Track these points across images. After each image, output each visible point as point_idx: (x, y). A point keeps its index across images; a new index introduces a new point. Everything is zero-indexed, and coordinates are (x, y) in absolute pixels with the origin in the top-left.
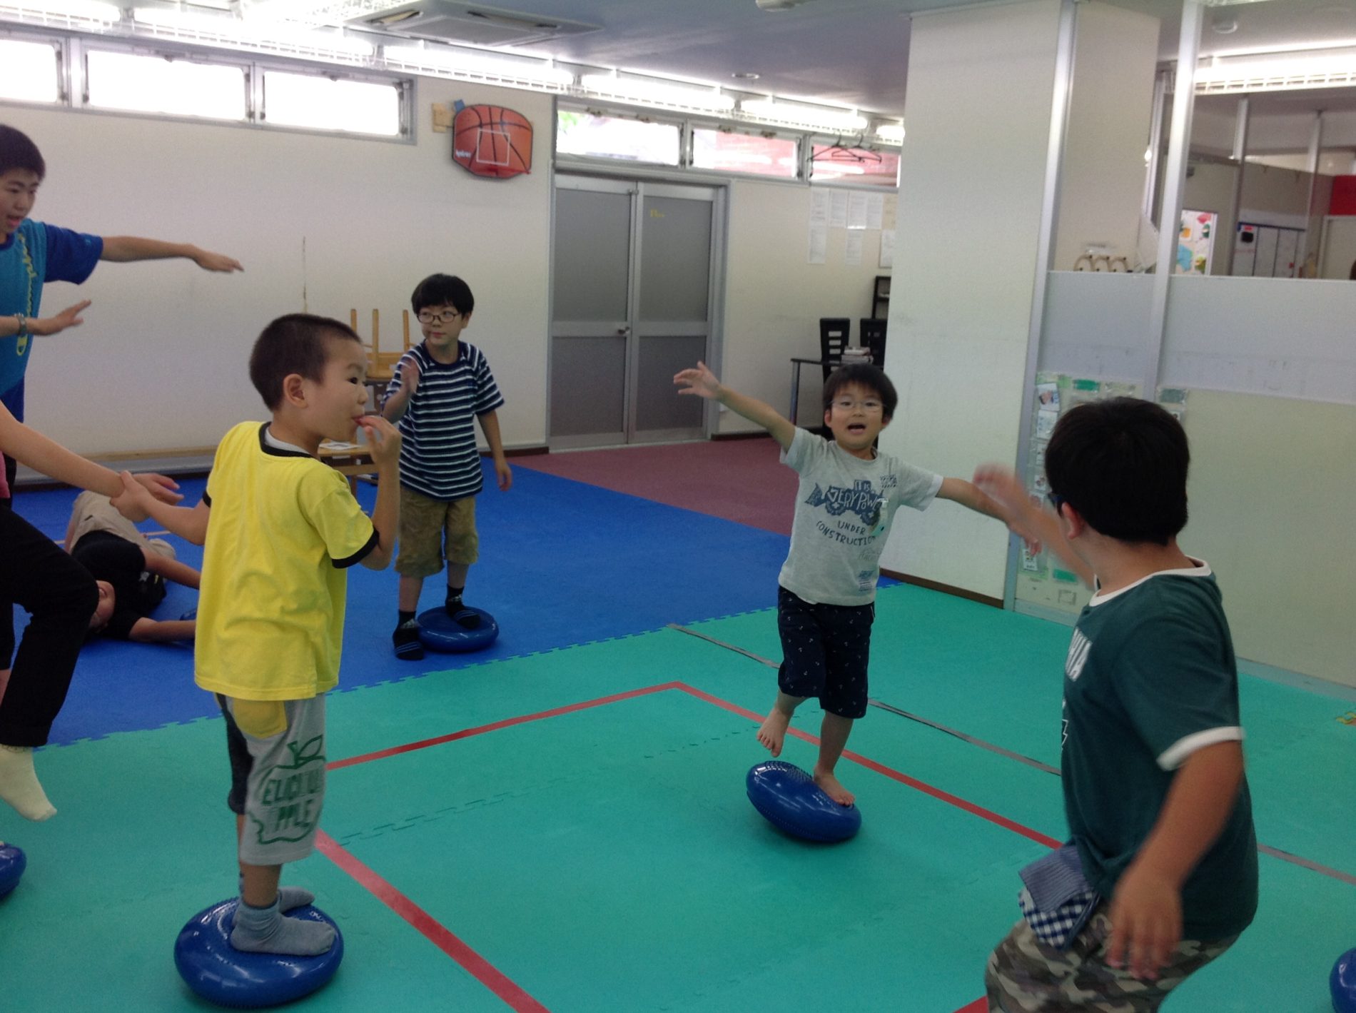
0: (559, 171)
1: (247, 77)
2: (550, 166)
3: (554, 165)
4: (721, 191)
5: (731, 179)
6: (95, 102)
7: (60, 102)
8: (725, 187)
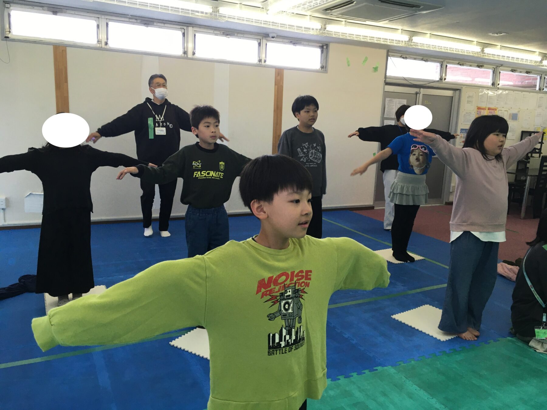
0: (387, 84)
1: (259, 44)
3: (385, 81)
4: (458, 92)
5: (462, 86)
6: (197, 55)
7: (183, 55)
8: (459, 90)
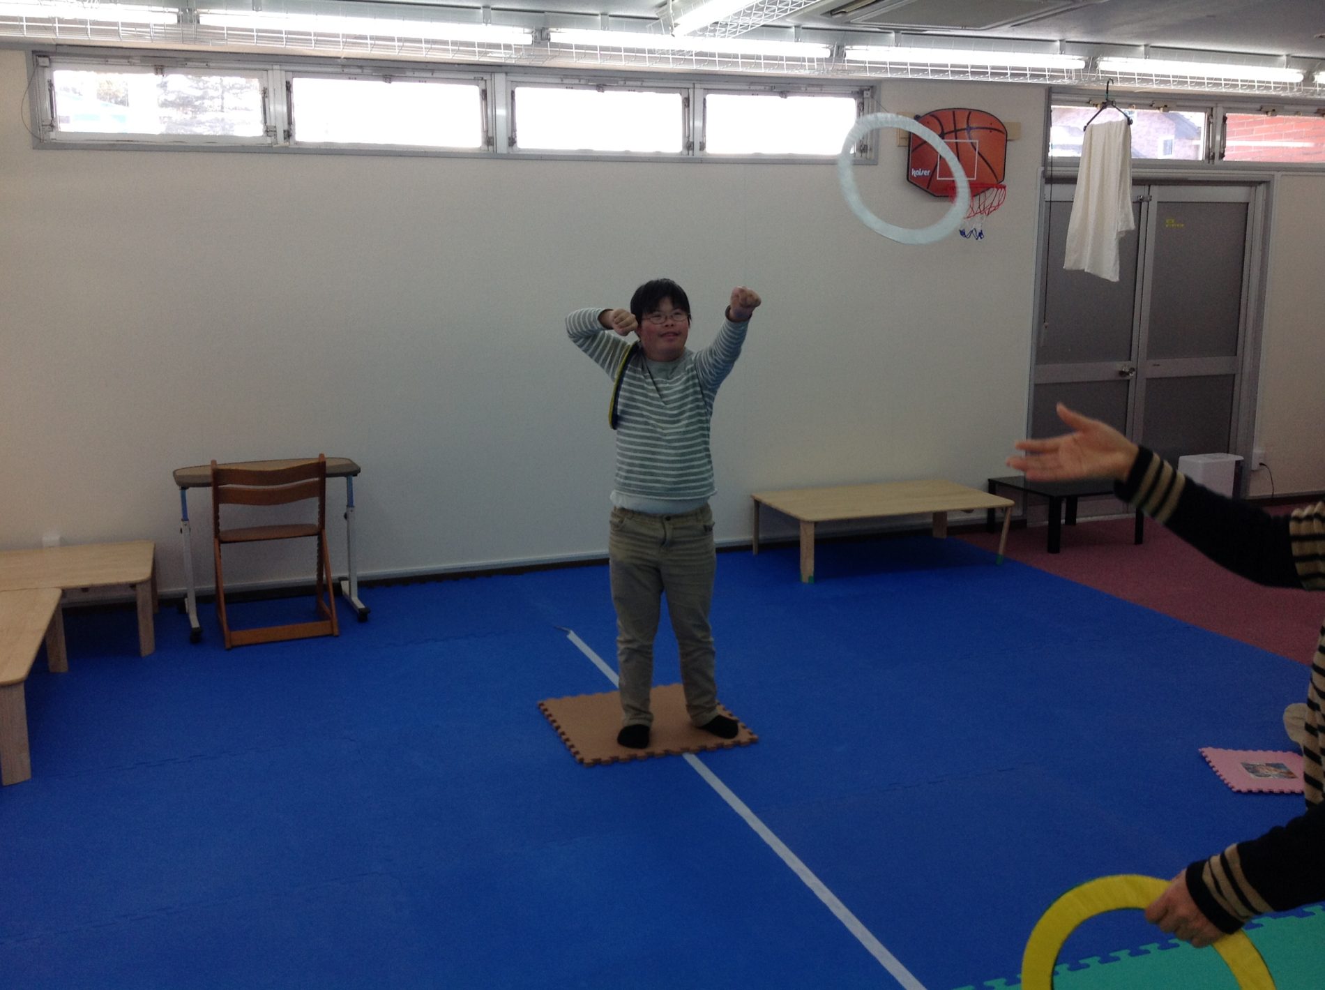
0: (1050, 180)
1: (686, 102)
2: (1040, 174)
3: (1044, 172)
4: (1261, 188)
5: (1275, 173)
6: (522, 145)
7: (485, 147)
8: (1266, 183)
